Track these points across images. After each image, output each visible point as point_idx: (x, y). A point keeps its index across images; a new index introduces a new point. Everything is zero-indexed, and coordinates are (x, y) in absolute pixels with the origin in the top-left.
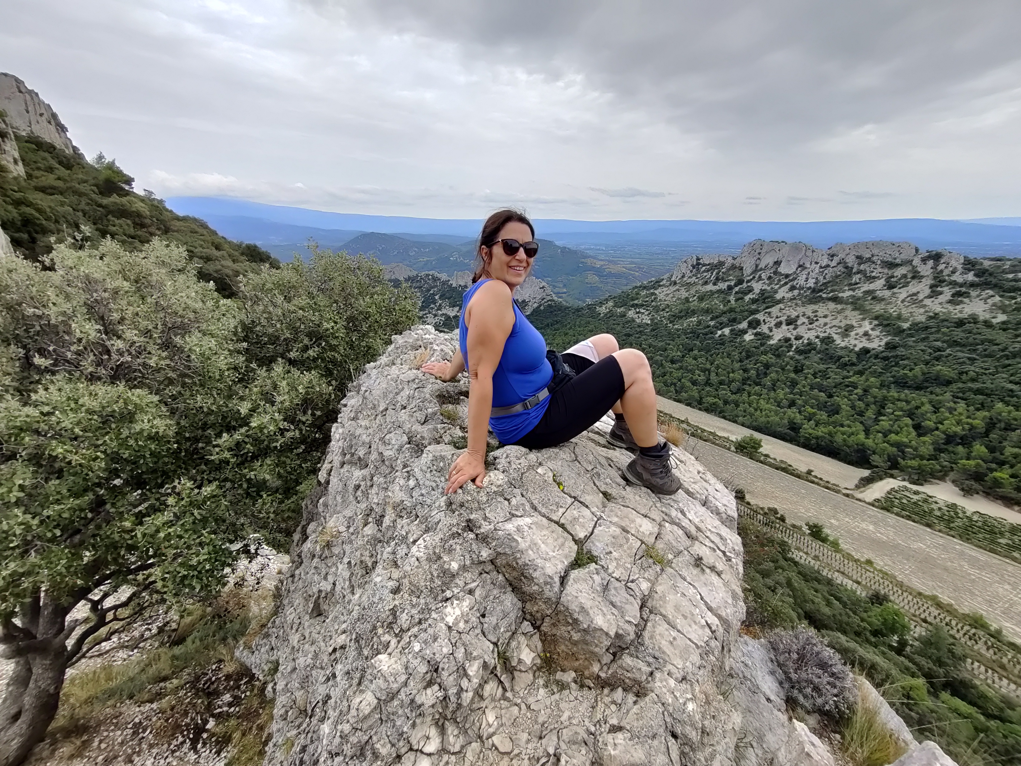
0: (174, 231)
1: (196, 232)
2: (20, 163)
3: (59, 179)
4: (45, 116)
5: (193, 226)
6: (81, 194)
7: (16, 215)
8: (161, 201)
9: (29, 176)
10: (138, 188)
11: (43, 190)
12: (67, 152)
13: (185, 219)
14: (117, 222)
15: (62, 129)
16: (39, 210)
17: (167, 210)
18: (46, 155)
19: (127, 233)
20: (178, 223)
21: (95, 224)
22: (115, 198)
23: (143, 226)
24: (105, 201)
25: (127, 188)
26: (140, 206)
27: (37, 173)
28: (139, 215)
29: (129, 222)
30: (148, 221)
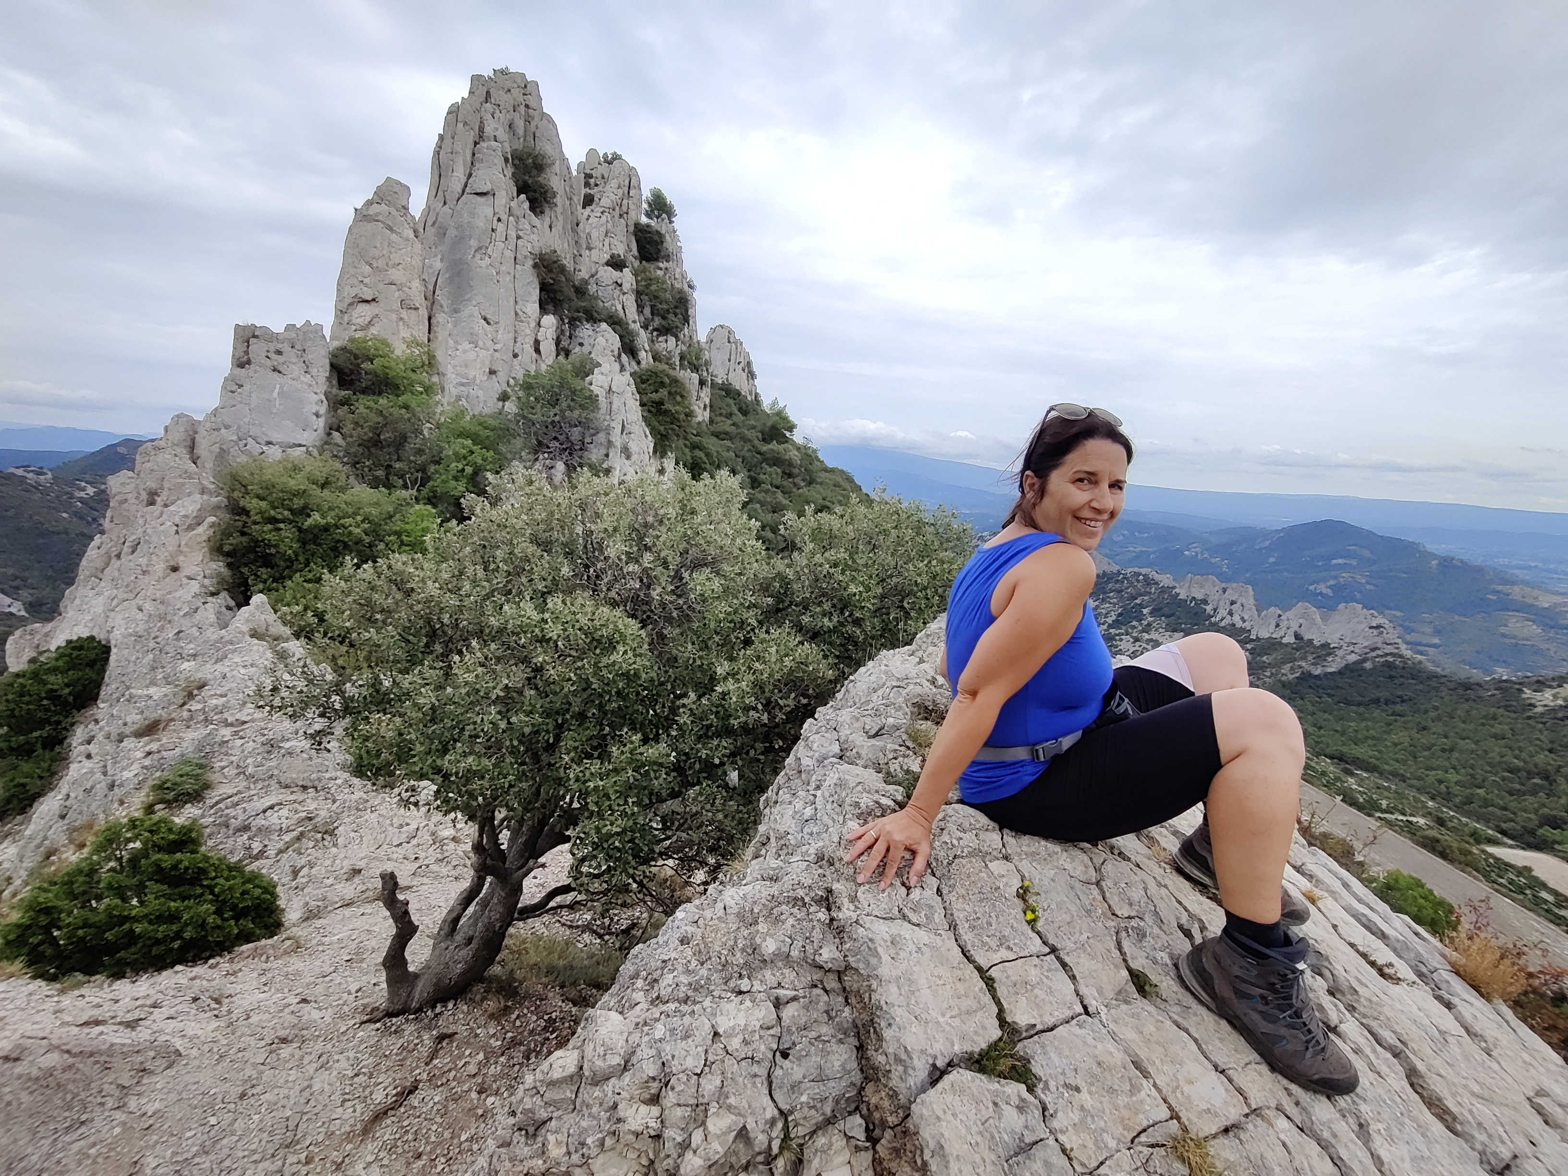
0: (821, 484)
1: (839, 486)
2: (708, 409)
3: (733, 425)
4: (742, 364)
5: (839, 479)
6: (746, 440)
7: (689, 457)
8: (815, 451)
9: (711, 421)
10: (797, 437)
11: (717, 435)
12: (749, 398)
13: (832, 471)
14: (769, 469)
15: (752, 375)
16: (708, 455)
17: (819, 460)
18: (731, 401)
19: (775, 482)
20: (824, 475)
21: (749, 471)
22: (774, 445)
23: (790, 475)
24: (765, 448)
25: (788, 434)
26: (794, 455)
27: (718, 419)
28: (790, 464)
29: (779, 470)
30: (796, 471)
